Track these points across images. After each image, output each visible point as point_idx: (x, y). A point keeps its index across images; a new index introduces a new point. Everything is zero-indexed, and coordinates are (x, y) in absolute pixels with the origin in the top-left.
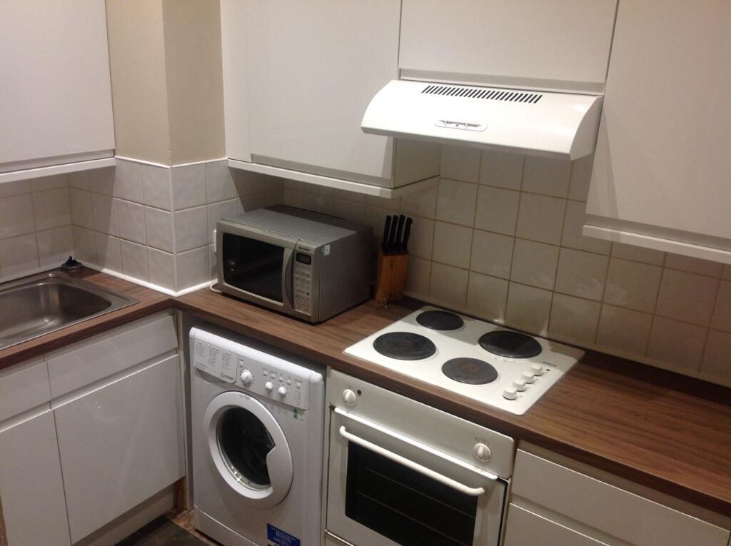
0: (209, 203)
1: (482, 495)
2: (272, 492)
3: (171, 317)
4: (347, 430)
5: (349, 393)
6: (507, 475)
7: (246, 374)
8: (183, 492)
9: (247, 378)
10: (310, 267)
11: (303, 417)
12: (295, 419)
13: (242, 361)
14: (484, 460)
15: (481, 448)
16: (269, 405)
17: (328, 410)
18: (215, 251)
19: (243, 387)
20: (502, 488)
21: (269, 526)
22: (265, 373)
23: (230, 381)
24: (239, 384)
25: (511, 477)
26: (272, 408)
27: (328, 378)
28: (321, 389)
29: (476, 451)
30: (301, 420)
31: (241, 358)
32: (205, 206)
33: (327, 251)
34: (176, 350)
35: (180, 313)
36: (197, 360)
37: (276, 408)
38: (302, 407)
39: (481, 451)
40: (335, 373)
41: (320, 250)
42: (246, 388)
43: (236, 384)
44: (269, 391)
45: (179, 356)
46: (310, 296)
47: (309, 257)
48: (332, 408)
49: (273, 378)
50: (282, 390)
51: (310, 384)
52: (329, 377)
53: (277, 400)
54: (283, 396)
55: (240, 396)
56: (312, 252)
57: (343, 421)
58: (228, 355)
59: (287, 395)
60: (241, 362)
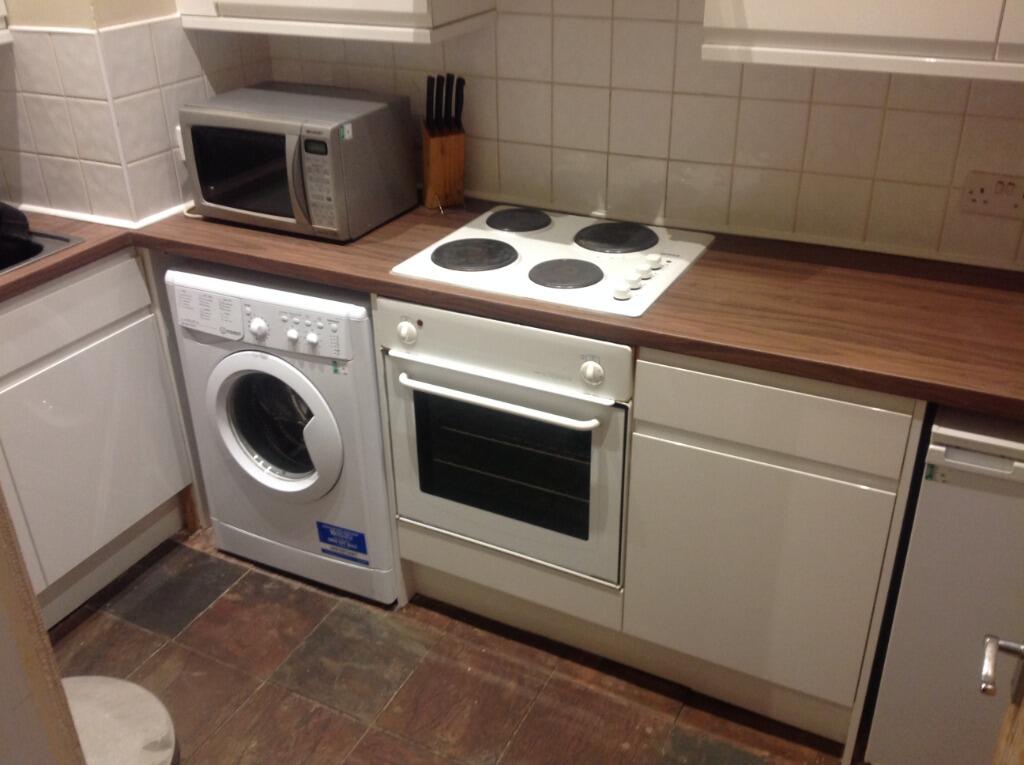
0: (164, 86)
1: (596, 428)
2: (317, 478)
3: (134, 260)
4: (410, 377)
5: (406, 328)
6: (627, 396)
7: (258, 324)
8: (193, 505)
9: (260, 328)
10: (328, 158)
11: (347, 370)
12: (336, 375)
13: (249, 306)
14: (596, 383)
15: (591, 367)
16: (297, 362)
17: (379, 355)
18: (183, 157)
19: (256, 342)
20: (621, 414)
21: (320, 525)
22: (285, 317)
23: (237, 338)
24: (249, 339)
25: (632, 399)
26: (302, 365)
27: (374, 312)
28: (366, 326)
29: (584, 373)
30: (345, 374)
31: (246, 303)
32: (157, 91)
33: (348, 133)
34: (150, 308)
35: (146, 252)
36: (183, 315)
37: (307, 364)
38: (342, 356)
39: (590, 372)
40: (383, 303)
41: (337, 132)
42: (260, 343)
43: (246, 340)
44: (294, 342)
45: (156, 317)
46: (332, 203)
47: (323, 144)
48: (385, 351)
49: (297, 323)
50: (312, 337)
51: (351, 323)
52: (376, 309)
53: (306, 352)
54: (314, 345)
55: (253, 355)
56: (326, 136)
57: (402, 365)
58: (226, 302)
59: (320, 344)
60: (248, 309)
